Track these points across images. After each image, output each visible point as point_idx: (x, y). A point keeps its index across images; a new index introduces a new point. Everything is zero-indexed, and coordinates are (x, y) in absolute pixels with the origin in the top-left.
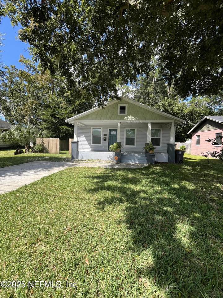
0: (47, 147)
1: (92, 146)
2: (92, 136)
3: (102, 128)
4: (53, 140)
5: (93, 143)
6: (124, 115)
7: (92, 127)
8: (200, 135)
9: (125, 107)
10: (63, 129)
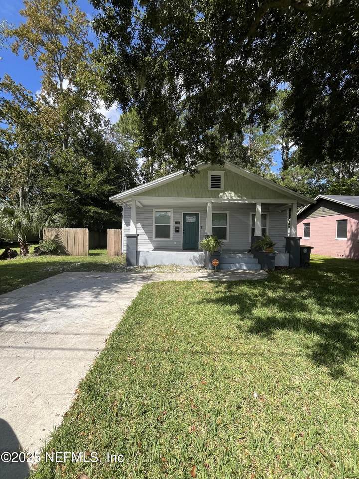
0: (65, 244)
1: (154, 241)
2: (154, 224)
3: (171, 210)
4: (76, 232)
5: (156, 236)
6: (219, 189)
7: (155, 210)
8: (309, 223)
9: (219, 176)
10: (90, 211)
